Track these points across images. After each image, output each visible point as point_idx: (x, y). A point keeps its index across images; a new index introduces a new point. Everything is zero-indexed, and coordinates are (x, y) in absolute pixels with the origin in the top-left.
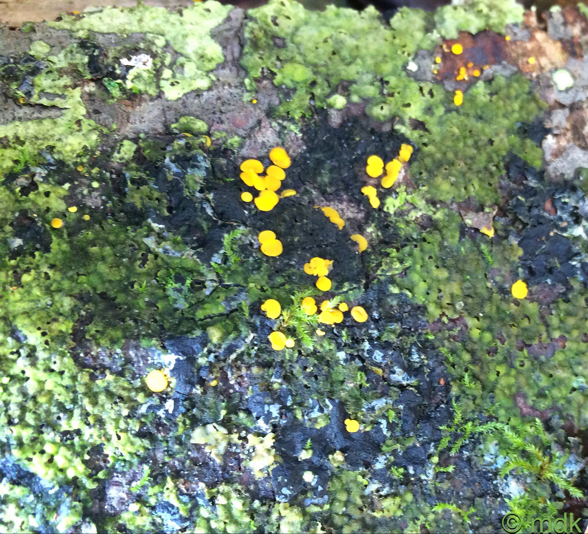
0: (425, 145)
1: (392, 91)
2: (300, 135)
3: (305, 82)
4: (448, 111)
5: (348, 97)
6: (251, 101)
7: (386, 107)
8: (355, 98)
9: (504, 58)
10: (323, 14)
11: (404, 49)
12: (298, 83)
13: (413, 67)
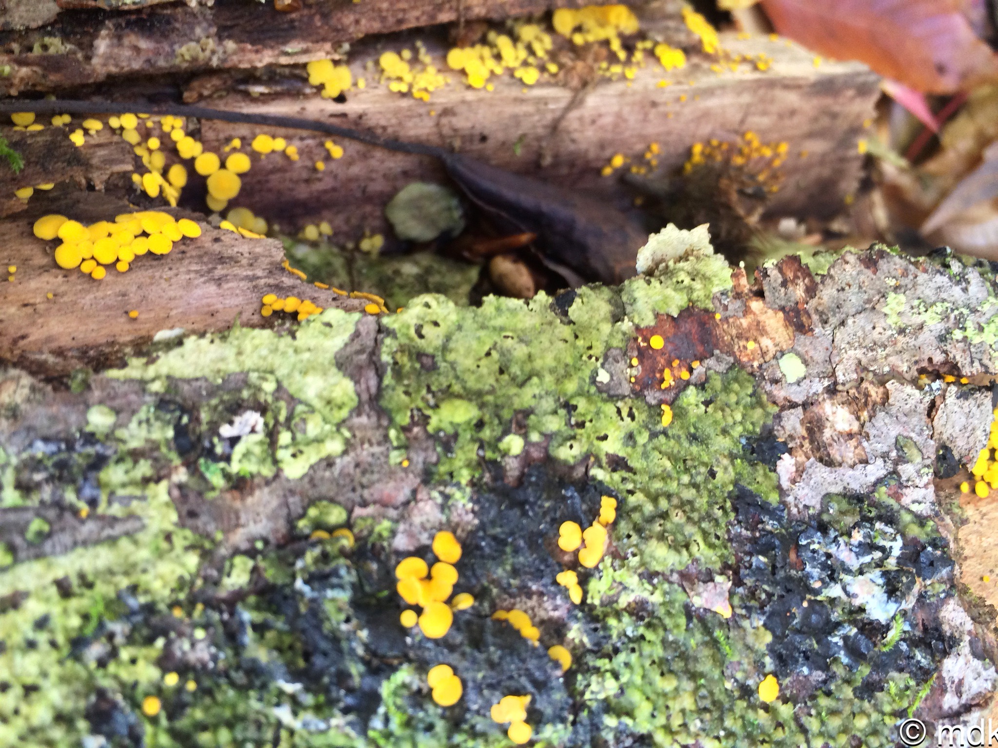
0: (631, 492)
1: (583, 418)
2: (470, 506)
3: (468, 423)
4: (654, 435)
5: (525, 436)
6: (401, 463)
7: (576, 445)
8: (535, 437)
9: (716, 346)
10: (480, 310)
11: (591, 352)
12: (459, 425)
13: (603, 377)
